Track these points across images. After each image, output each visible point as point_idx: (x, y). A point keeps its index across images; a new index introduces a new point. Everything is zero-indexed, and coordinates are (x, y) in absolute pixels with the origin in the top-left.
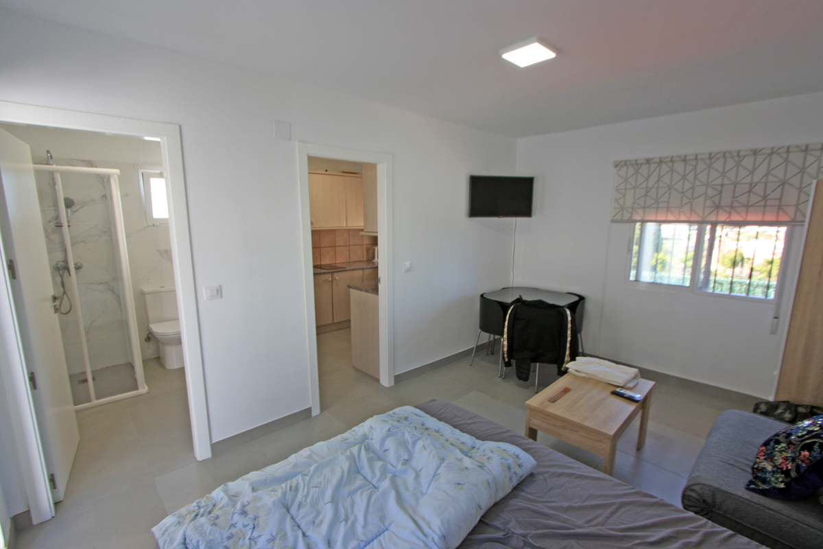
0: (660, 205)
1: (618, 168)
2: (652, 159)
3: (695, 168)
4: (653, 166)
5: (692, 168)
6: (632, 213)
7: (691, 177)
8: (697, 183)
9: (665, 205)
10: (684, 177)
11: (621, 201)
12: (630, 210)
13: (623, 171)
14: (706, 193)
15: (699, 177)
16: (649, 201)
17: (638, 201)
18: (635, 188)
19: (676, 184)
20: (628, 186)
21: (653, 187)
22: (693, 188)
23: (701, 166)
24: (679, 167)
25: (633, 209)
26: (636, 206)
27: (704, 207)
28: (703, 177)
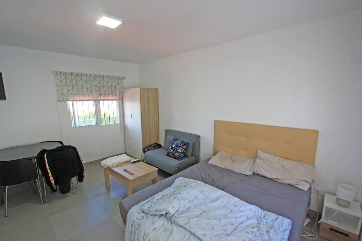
0: (80, 93)
1: (56, 75)
2: (73, 73)
3: (90, 79)
4: (73, 76)
5: (89, 79)
6: (68, 97)
7: (89, 82)
8: (92, 85)
9: (82, 93)
10: (87, 82)
11: (61, 91)
12: (67, 95)
13: (59, 77)
14: (95, 89)
15: (92, 83)
16: (75, 92)
17: (69, 91)
18: (67, 85)
19: (84, 85)
20: (63, 84)
21: (75, 85)
22: (91, 87)
23: (92, 79)
24: (84, 78)
25: (68, 95)
26: (69, 93)
27: (96, 94)
28: (93, 83)
